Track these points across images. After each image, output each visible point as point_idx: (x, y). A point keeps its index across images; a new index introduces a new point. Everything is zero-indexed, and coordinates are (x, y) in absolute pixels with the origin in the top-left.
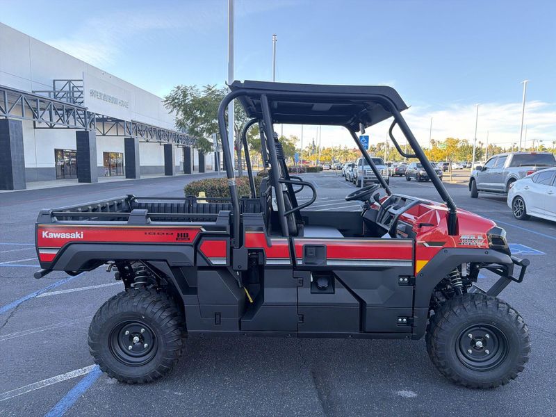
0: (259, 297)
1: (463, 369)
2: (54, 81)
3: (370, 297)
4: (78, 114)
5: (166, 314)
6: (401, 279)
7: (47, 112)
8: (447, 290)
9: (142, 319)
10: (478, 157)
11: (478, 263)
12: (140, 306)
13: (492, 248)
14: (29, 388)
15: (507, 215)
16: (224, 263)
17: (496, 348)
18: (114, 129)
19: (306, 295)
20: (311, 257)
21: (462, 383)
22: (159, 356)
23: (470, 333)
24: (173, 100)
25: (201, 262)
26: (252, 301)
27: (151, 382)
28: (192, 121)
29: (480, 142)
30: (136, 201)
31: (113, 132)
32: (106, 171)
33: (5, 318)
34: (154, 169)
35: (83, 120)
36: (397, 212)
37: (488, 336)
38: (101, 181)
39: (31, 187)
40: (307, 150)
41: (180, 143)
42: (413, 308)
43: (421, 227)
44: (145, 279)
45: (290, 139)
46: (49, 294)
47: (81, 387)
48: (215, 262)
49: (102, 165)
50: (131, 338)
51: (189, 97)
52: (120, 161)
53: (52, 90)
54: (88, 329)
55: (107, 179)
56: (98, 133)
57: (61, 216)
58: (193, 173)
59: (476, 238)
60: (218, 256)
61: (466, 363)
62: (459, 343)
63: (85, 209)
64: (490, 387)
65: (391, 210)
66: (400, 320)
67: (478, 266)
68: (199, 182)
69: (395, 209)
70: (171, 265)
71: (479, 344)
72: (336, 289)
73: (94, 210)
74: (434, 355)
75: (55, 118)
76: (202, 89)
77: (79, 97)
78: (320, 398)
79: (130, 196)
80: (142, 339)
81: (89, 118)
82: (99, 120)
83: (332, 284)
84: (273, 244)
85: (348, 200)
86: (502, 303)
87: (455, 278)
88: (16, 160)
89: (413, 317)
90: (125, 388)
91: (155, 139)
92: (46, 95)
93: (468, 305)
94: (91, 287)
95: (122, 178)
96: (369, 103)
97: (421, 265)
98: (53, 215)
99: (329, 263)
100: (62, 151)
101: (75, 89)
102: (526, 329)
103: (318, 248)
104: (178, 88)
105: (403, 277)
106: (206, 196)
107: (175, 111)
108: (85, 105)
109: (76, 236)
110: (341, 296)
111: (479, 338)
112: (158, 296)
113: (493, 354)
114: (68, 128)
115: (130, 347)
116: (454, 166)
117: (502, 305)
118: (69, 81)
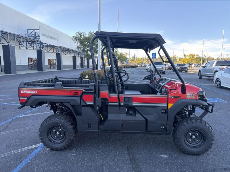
0: (106, 118)
1: (187, 147)
2: (28, 30)
3: (150, 118)
4: (37, 43)
5: (69, 123)
6: (162, 111)
7: (25, 43)
8: (182, 116)
9: (60, 125)
10: (204, 62)
11: (195, 105)
12: (59, 120)
13: (199, 99)
14: (16, 151)
15: (213, 86)
16: (92, 104)
17: (201, 139)
18: (52, 50)
19: (124, 117)
20: (127, 102)
21: (187, 152)
22: (66, 140)
23: (190, 133)
24: (76, 38)
25: (83, 103)
26: (103, 119)
27: (63, 150)
28: (84, 47)
29: (205, 56)
30: (59, 79)
31: (52, 51)
32: (49, 67)
33: (7, 125)
34: (68, 66)
35: (40, 46)
36: (162, 84)
37: (197, 134)
38: (47, 71)
39: (18, 73)
40: (132, 58)
41: (79, 56)
42: (167, 122)
43: (170, 90)
44: (62, 110)
45: (124, 54)
46: (25, 116)
47: (36, 151)
48: (88, 103)
49: (47, 64)
50: (56, 133)
51: (82, 36)
52: (55, 63)
53: (27, 33)
54: (39, 129)
55: (49, 70)
56: (45, 51)
57: (28, 85)
58: (84, 68)
59: (193, 95)
60: (90, 101)
61: (188, 144)
62: (186, 136)
63: (38, 82)
64: (198, 154)
65: (161, 84)
66: (162, 127)
67: (195, 106)
68: (86, 72)
69: (162, 83)
70: (71, 104)
71: (194, 137)
72: (136, 115)
73: (42, 82)
74: (175, 141)
75: (28, 45)
76: (88, 33)
77: (38, 36)
78: (130, 157)
79: (56, 77)
80: (60, 133)
81: (42, 45)
82: (46, 46)
83: (135, 112)
84: (111, 96)
85: (144, 79)
86: (203, 121)
87: (185, 111)
88: (12, 62)
89: (167, 126)
90: (53, 152)
91: (69, 54)
92: (24, 36)
93: (189, 122)
94: (41, 113)
95: (56, 70)
96: (151, 40)
97: (170, 105)
98: (25, 84)
99: (133, 104)
100: (31, 58)
101: (36, 33)
102: (213, 131)
103: (129, 98)
104: (78, 33)
105: (163, 110)
106: (89, 77)
107: (77, 42)
108: (40, 40)
109: (34, 92)
110: (138, 117)
111: (194, 135)
112: (66, 116)
113: (199, 141)
114: (34, 49)
115: (55, 136)
116: (193, 66)
117: (203, 122)
118: (34, 30)
